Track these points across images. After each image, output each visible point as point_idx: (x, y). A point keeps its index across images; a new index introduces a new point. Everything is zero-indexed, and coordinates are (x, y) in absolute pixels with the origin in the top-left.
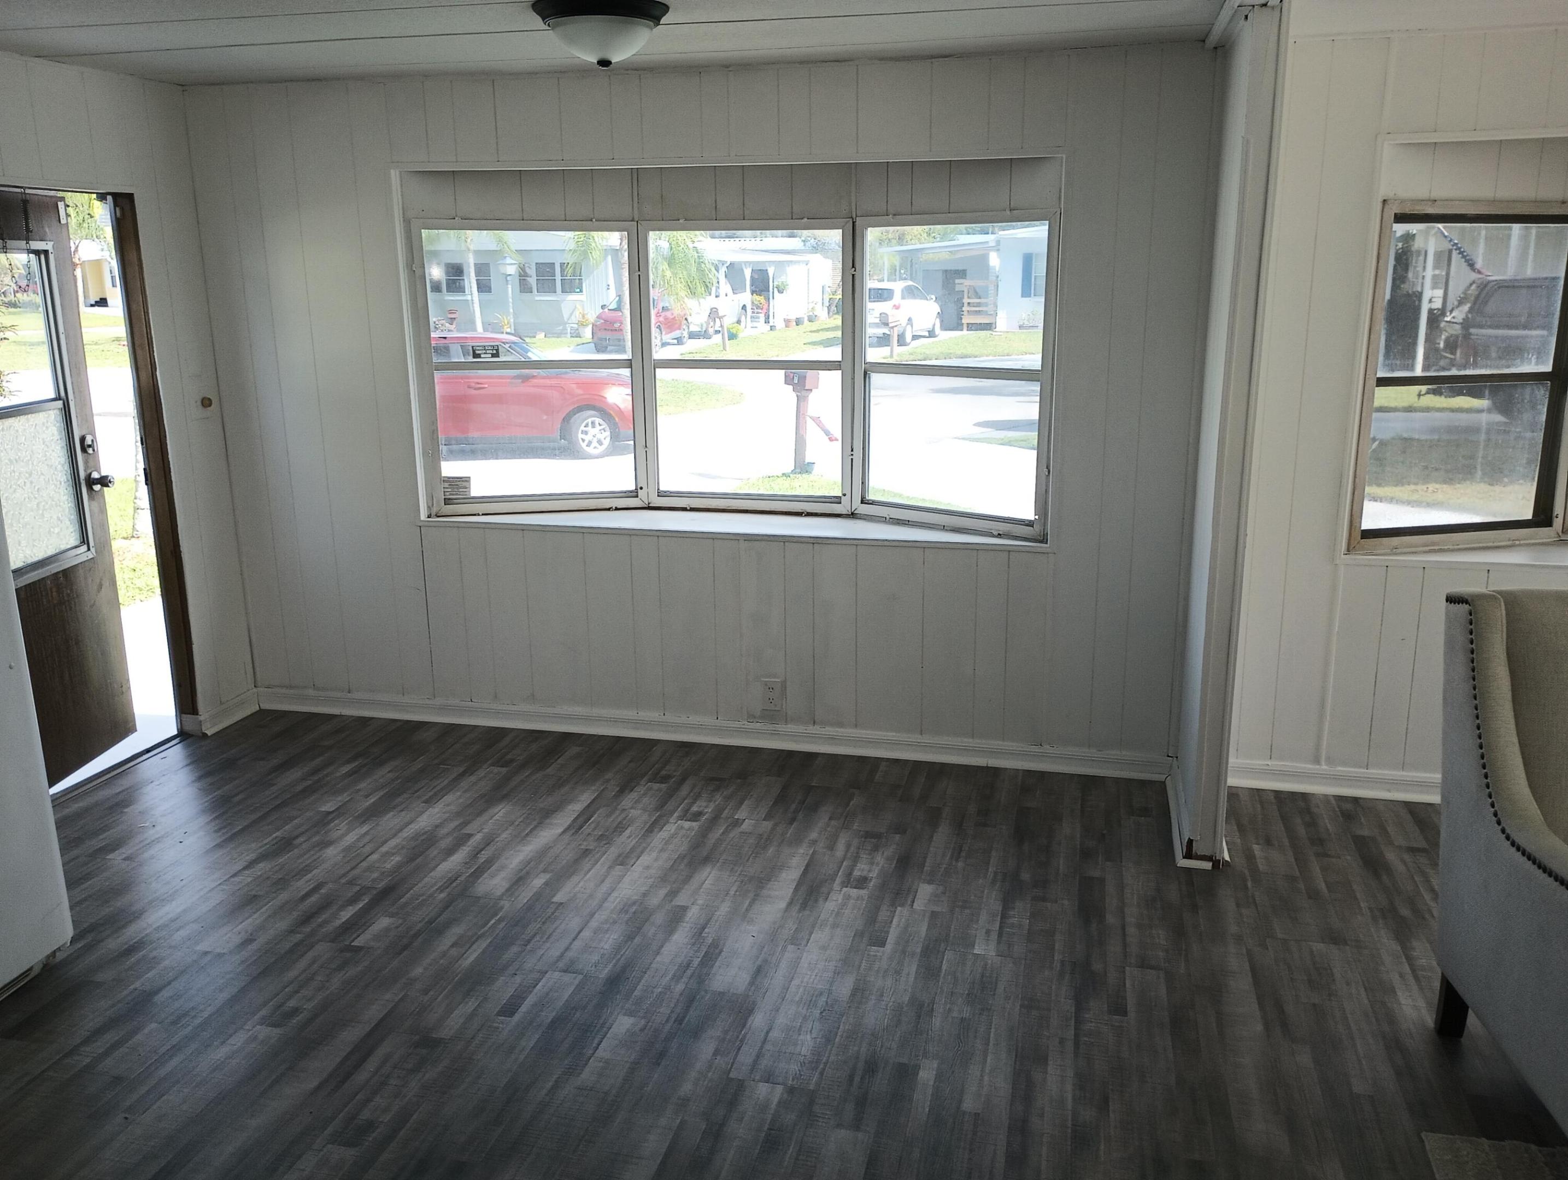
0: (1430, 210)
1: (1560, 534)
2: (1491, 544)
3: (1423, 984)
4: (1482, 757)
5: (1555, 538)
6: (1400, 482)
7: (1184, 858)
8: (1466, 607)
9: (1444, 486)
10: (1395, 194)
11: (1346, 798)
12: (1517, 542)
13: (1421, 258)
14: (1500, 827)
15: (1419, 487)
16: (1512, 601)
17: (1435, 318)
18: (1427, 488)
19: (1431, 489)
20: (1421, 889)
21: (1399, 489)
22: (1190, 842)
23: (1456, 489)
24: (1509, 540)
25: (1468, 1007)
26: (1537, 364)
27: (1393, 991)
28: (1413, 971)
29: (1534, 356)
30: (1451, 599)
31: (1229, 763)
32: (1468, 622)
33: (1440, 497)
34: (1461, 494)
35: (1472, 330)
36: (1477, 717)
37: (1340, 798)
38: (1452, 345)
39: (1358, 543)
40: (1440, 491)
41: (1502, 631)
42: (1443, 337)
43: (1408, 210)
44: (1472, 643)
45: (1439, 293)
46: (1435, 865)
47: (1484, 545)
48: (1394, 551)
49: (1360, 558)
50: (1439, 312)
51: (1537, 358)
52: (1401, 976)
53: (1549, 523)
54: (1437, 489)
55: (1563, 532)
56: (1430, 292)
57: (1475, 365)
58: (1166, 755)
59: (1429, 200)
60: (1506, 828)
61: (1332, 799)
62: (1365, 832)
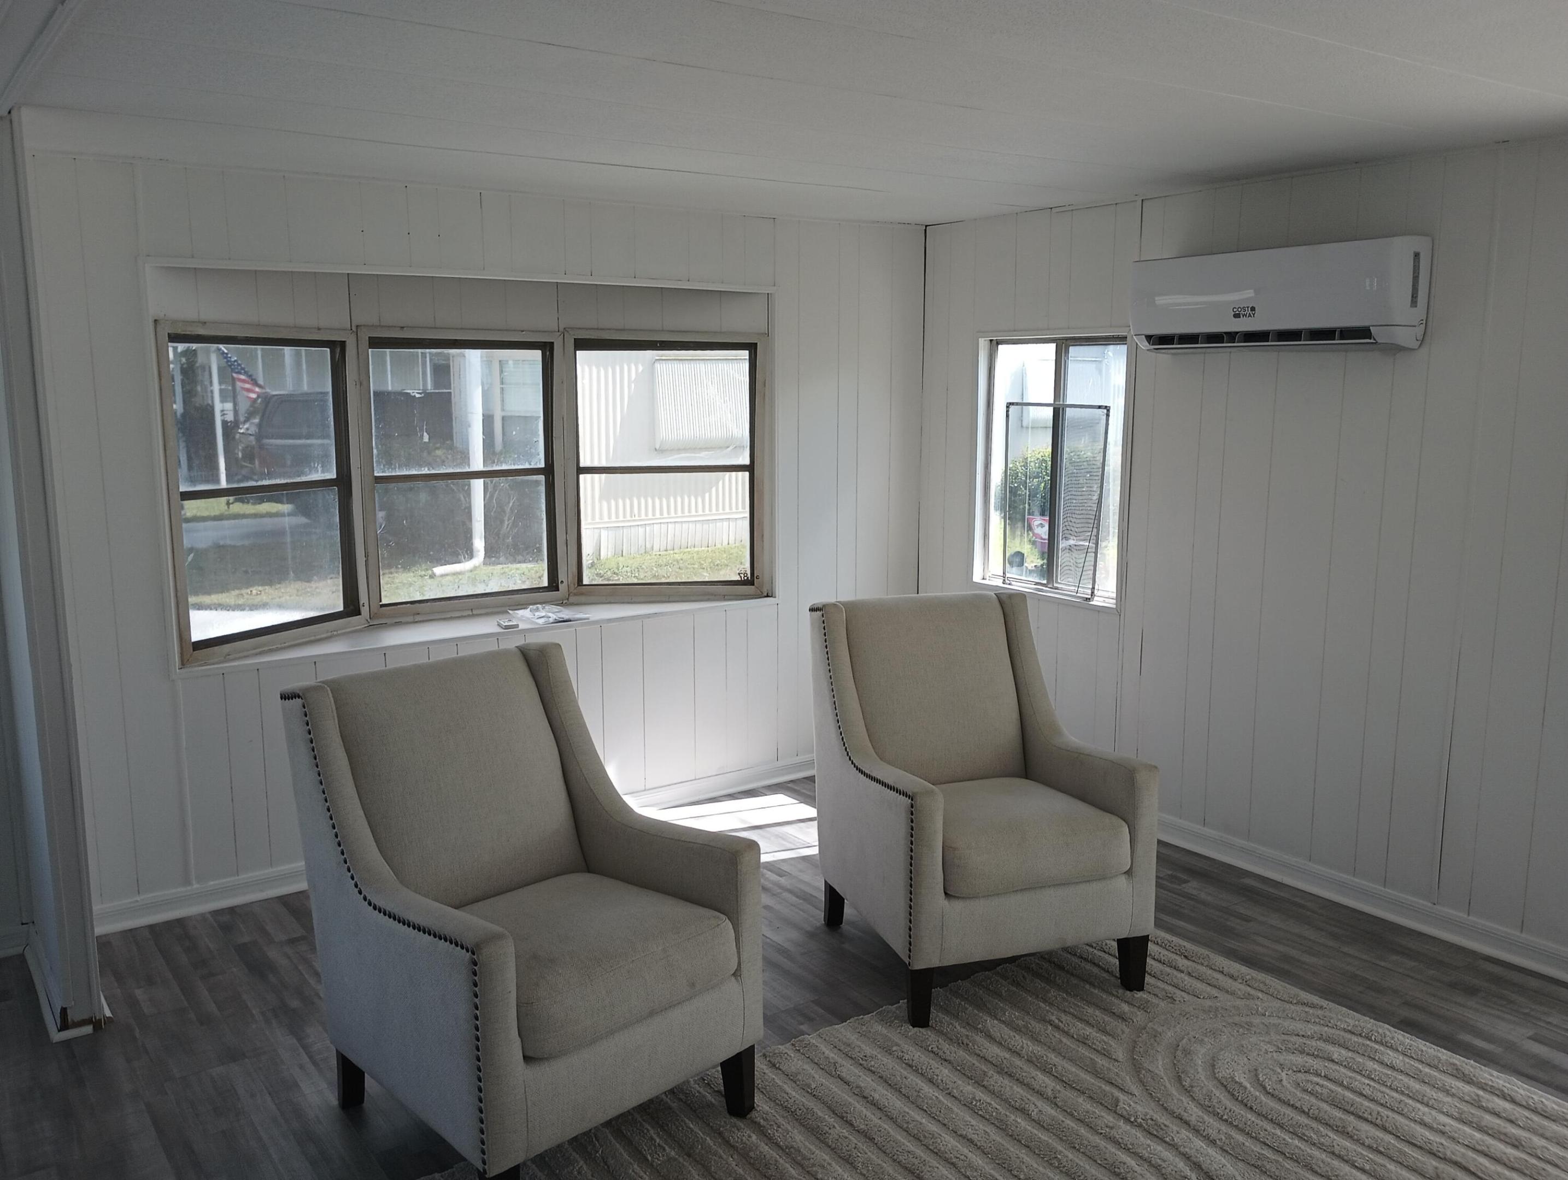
0: (202, 331)
1: (369, 620)
2: (313, 638)
3: (321, 1066)
4: (336, 836)
5: (364, 624)
6: (224, 588)
7: (59, 1031)
8: (299, 701)
9: (267, 587)
10: (165, 315)
11: (223, 910)
12: (335, 633)
13: (207, 373)
14: (362, 896)
15: (244, 591)
16: (337, 688)
17: (229, 429)
18: (251, 591)
19: (254, 592)
20: (306, 976)
21: (224, 595)
22: (64, 1011)
23: (276, 589)
24: (327, 632)
25: (363, 1073)
26: (323, 472)
27: (296, 1085)
28: (311, 1057)
29: (320, 465)
30: (285, 697)
31: (94, 911)
32: (303, 714)
33: (264, 598)
34: (283, 593)
35: (266, 441)
36: (326, 801)
37: (216, 913)
38: (250, 455)
39: (191, 655)
40: (263, 593)
41: (333, 717)
42: (240, 448)
43: (180, 331)
44: (310, 734)
45: (229, 406)
46: (313, 949)
47: (307, 639)
48: (227, 658)
49: (197, 670)
50: (233, 424)
51: (322, 466)
52: (301, 1067)
53: (357, 612)
54: (260, 591)
55: (370, 618)
56: (221, 405)
57: (270, 475)
58: (20, 922)
59: (199, 322)
60: (367, 895)
61: (209, 916)
62: (246, 939)
